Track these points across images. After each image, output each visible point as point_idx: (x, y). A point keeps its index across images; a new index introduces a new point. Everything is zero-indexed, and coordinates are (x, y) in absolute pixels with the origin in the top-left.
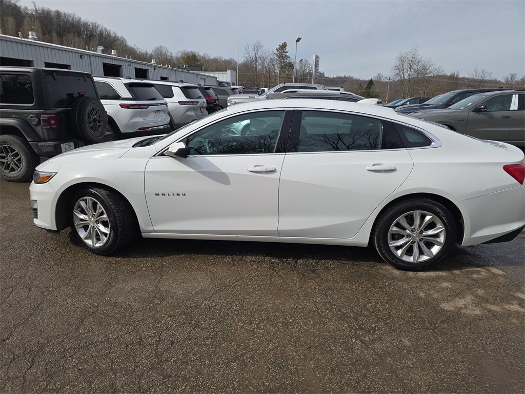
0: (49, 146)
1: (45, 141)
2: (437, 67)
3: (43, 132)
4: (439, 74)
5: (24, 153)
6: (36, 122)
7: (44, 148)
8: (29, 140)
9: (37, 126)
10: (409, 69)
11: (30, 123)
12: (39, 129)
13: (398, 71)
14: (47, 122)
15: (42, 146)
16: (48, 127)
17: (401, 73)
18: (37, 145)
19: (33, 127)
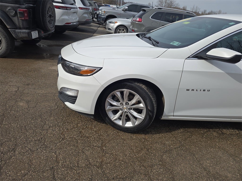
0: (23, 33)
1: (20, 28)
2: (177, 3)
3: (19, 22)
4: (177, 6)
5: (4, 36)
6: (13, 14)
7: (20, 34)
8: (8, 27)
9: (14, 17)
10: (165, 2)
11: (8, 13)
12: (15, 19)
13: (160, 3)
14: (22, 14)
15: (18, 32)
16: (23, 18)
17: (161, 4)
18: (14, 31)
19: (11, 17)
